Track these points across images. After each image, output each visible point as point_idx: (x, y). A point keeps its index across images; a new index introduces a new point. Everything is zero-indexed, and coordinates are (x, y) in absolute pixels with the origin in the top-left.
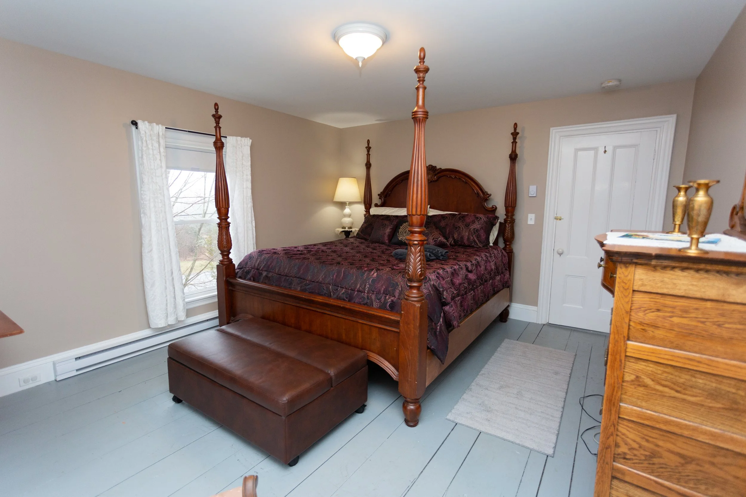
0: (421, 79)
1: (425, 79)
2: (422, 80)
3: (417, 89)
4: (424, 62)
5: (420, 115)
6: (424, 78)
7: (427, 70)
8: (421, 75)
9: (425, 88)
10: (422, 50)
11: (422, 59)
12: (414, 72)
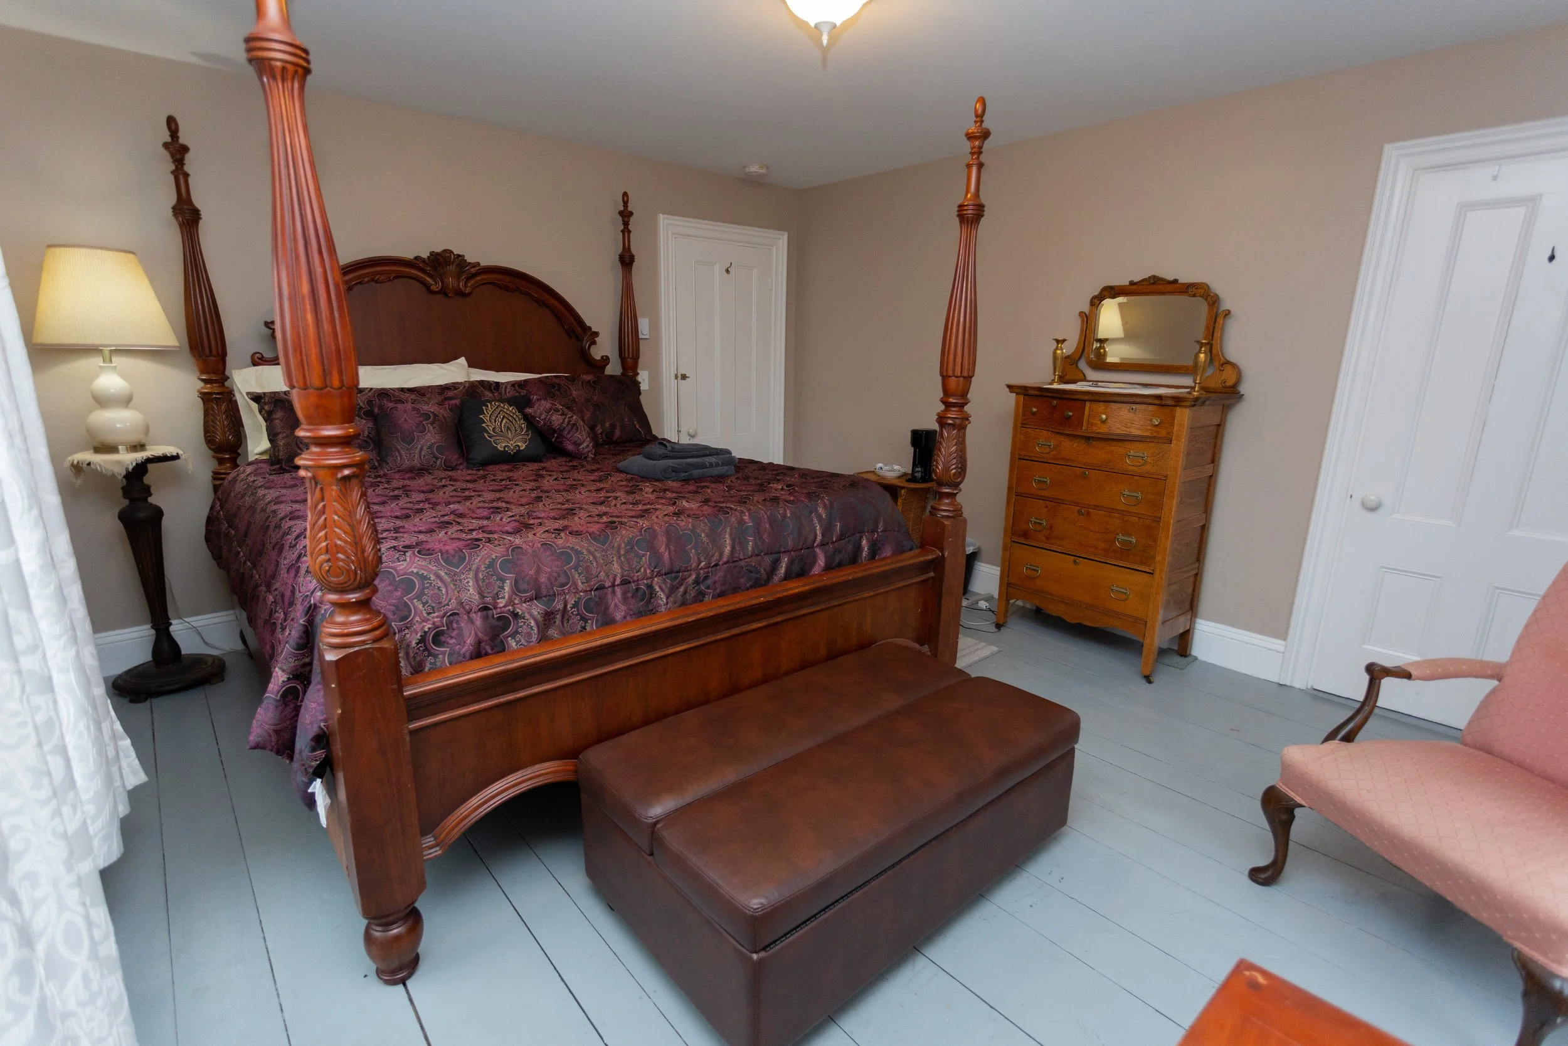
0: (976, 150)
1: (983, 150)
2: (978, 152)
3: (969, 166)
4: (982, 122)
5: (970, 212)
6: (980, 147)
7: (986, 135)
8: (977, 143)
9: (980, 166)
10: (982, 101)
11: (980, 117)
12: (965, 139)
